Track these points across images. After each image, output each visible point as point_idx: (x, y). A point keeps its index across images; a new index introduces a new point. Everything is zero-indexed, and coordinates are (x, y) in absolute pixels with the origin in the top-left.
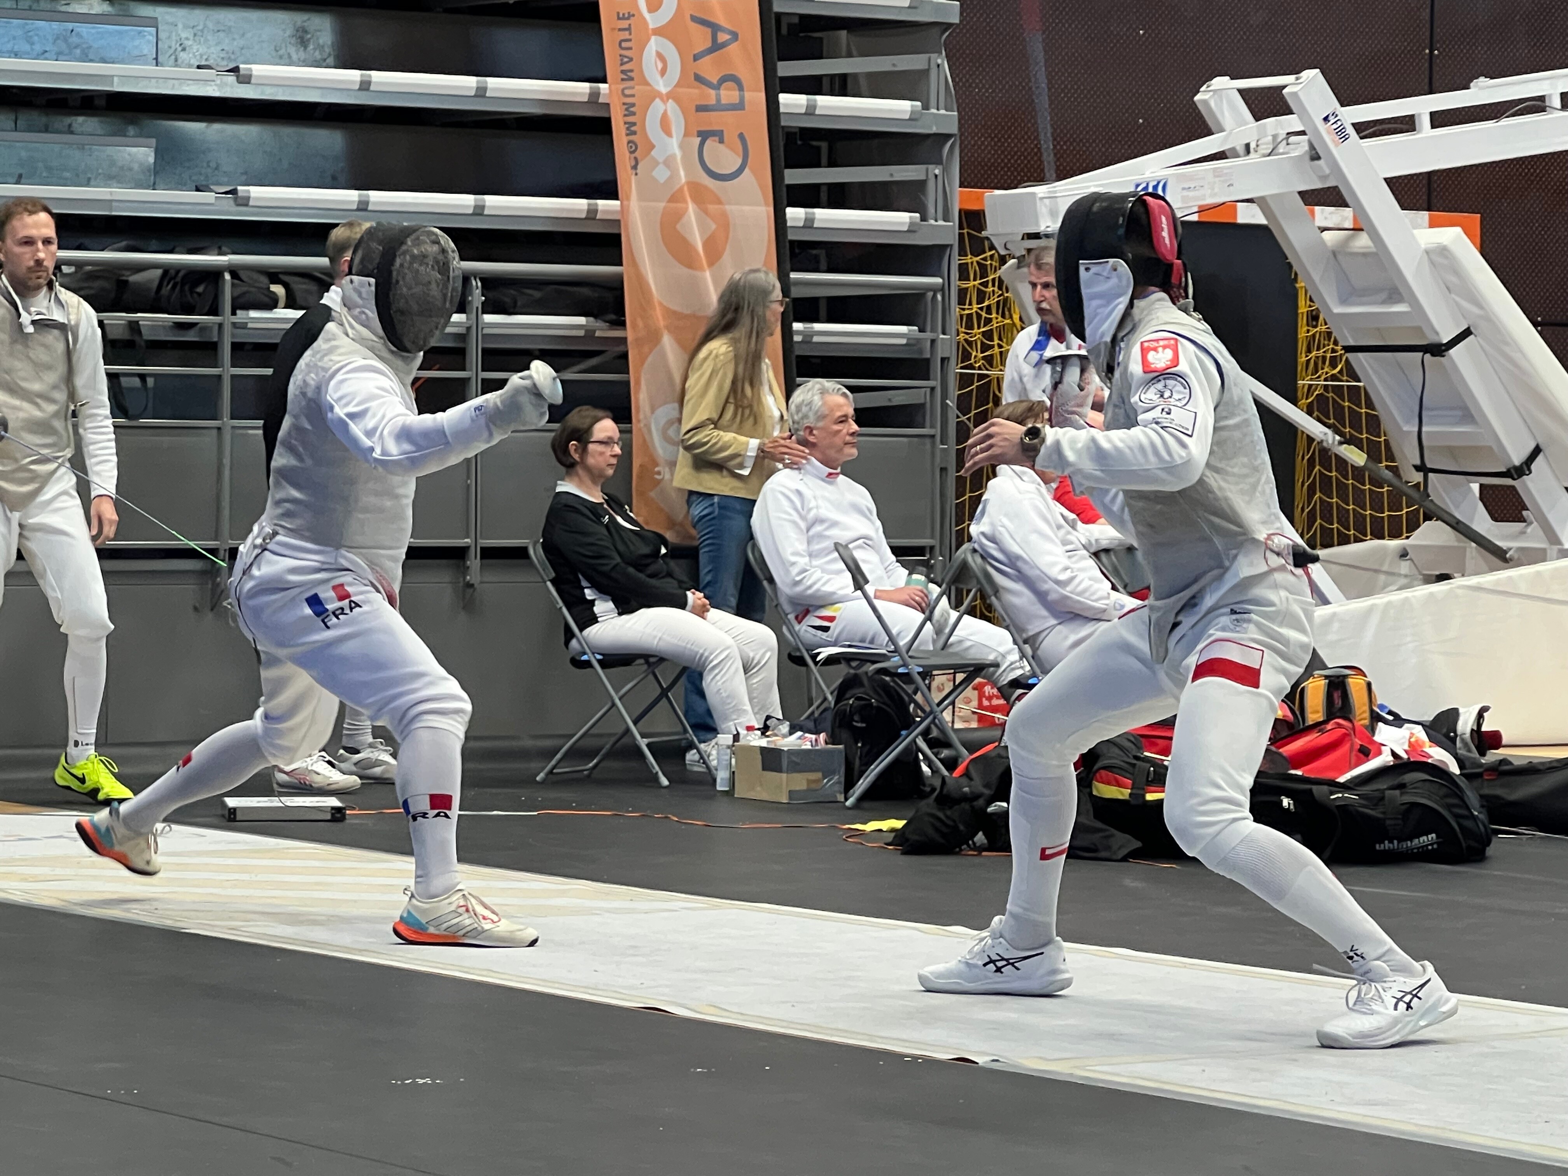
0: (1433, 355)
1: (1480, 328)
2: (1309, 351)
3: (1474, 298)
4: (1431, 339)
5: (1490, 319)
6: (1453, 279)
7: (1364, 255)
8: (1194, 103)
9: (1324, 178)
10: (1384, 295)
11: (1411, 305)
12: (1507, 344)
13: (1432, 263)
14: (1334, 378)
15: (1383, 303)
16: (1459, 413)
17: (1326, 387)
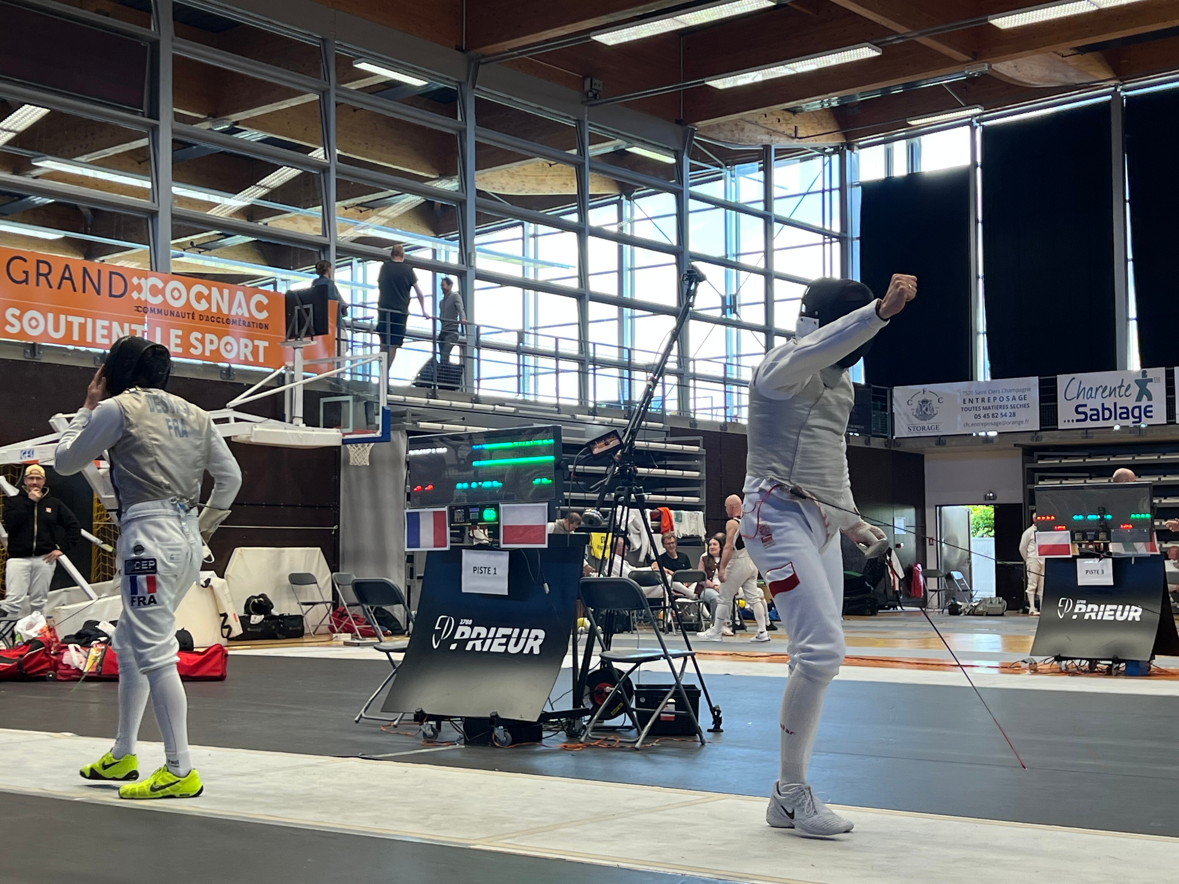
2: (98, 512)
8: (49, 423)
14: (108, 521)
17: (105, 525)
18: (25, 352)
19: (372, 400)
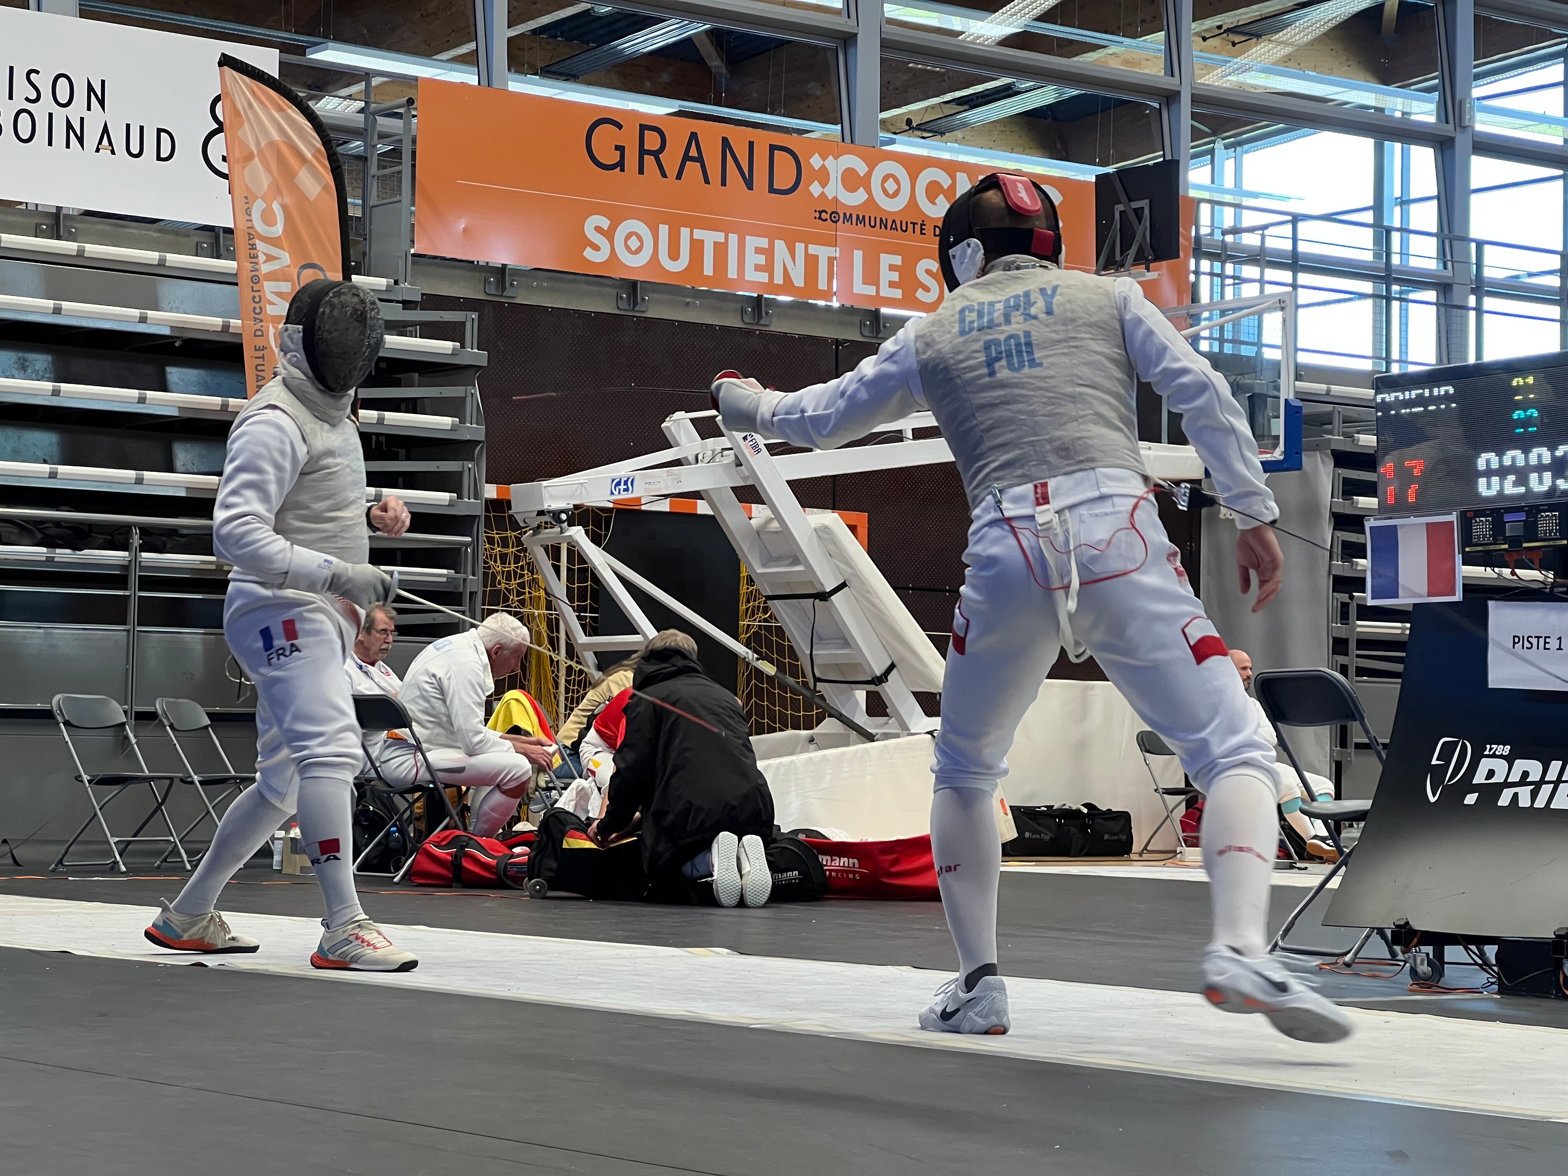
0: (821, 600)
1: (853, 582)
2: (748, 602)
3: (847, 561)
4: (819, 589)
5: (857, 575)
6: (832, 547)
7: (776, 533)
8: (661, 428)
9: (745, 478)
10: (790, 560)
11: (805, 567)
12: (869, 592)
13: (819, 537)
14: (765, 620)
15: (790, 565)
16: (842, 641)
17: (760, 626)
18: (618, 297)
19: (1265, 392)
